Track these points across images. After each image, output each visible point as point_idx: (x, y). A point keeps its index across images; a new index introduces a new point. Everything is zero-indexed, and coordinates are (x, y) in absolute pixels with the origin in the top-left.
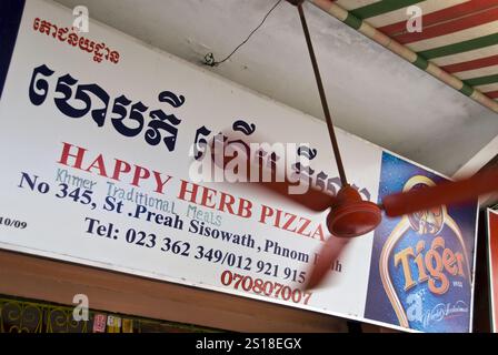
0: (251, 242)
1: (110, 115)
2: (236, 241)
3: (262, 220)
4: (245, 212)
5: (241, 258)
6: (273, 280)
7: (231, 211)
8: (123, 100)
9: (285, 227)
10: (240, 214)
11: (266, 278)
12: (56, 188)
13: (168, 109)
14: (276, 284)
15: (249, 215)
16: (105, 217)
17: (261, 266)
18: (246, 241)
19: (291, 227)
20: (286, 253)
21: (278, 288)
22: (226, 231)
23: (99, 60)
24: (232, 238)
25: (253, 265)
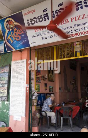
0: (71, 27)
1: (38, 20)
2: (67, 28)
3: (72, 21)
4: (67, 22)
5: (70, 31)
6: (79, 32)
7: (64, 24)
8: (38, 17)
9: (78, 19)
10: (66, 23)
11: (77, 32)
12: (36, 36)
13: (45, 13)
14: (80, 32)
15: (68, 22)
16: (44, 36)
17: (75, 31)
18: (70, 27)
19: (80, 18)
20: (80, 25)
21: (81, 33)
22: (64, 28)
23: (33, 13)
24: (66, 28)
25: (73, 31)
